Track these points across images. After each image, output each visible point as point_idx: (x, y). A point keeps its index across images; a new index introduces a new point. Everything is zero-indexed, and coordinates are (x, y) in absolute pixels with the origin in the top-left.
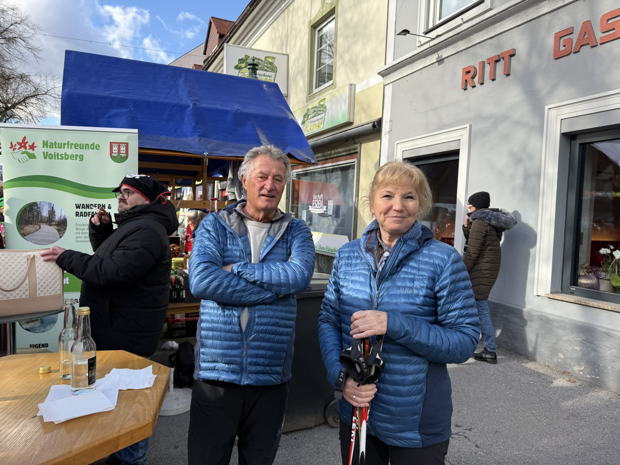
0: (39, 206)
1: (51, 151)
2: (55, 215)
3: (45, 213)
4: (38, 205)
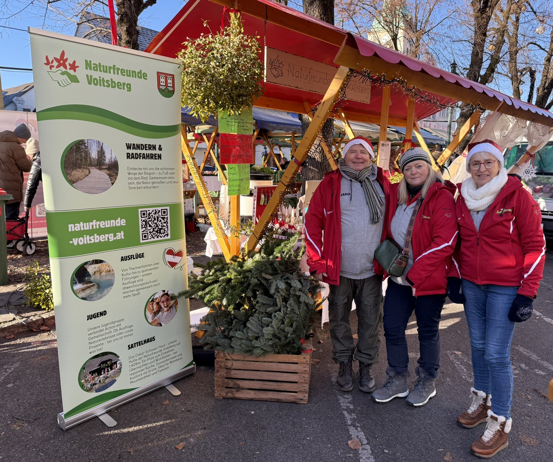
0: (86, 145)
1: (96, 75)
2: (105, 157)
3: (94, 154)
4: (85, 143)
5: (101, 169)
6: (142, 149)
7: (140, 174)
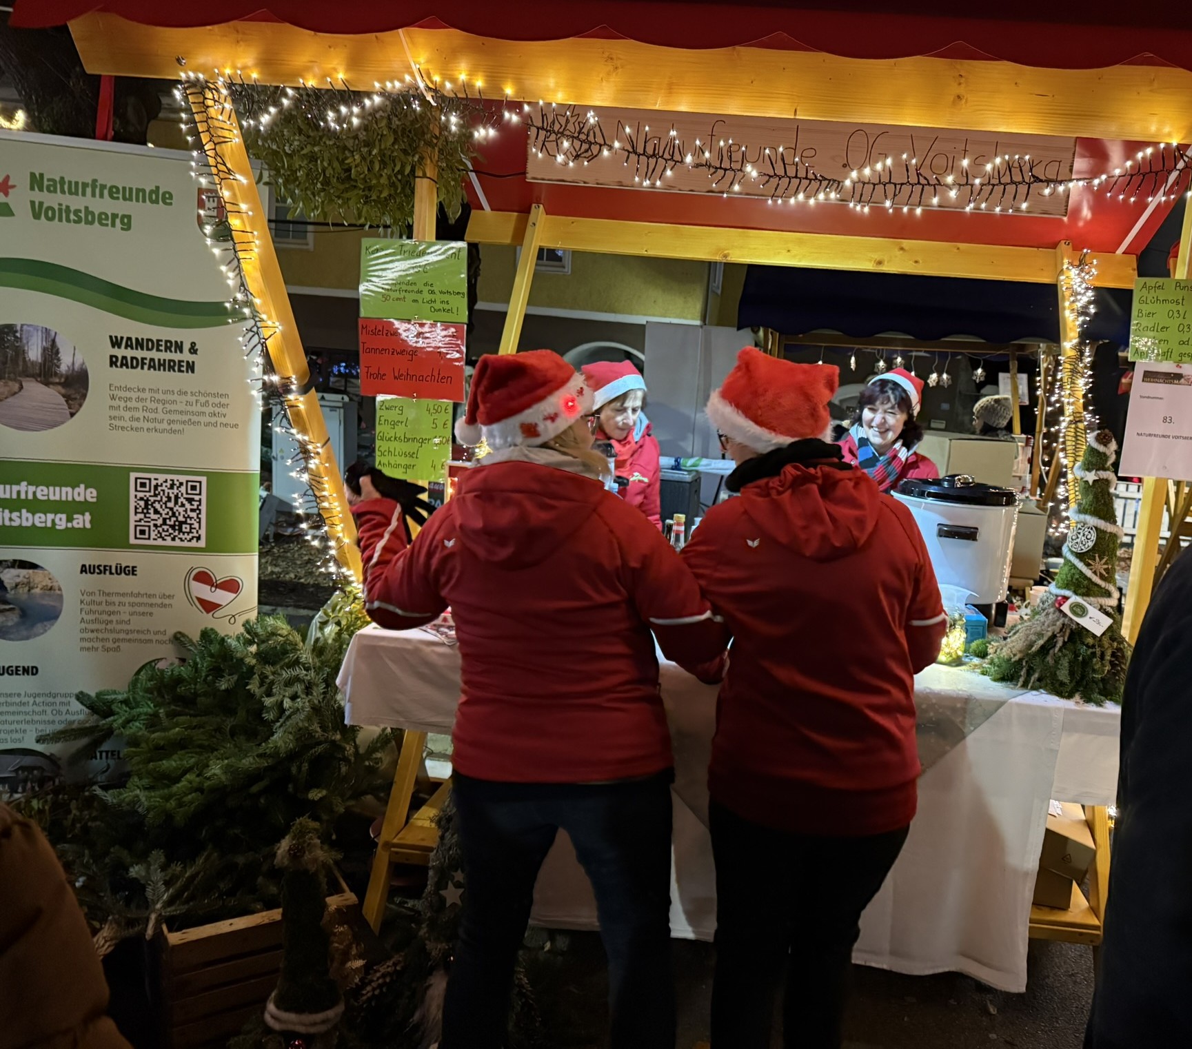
0: (18, 335)
1: (52, 200)
2: (59, 360)
3: (34, 353)
4: (16, 331)
5: (47, 384)
6: (148, 349)
7: (139, 400)
